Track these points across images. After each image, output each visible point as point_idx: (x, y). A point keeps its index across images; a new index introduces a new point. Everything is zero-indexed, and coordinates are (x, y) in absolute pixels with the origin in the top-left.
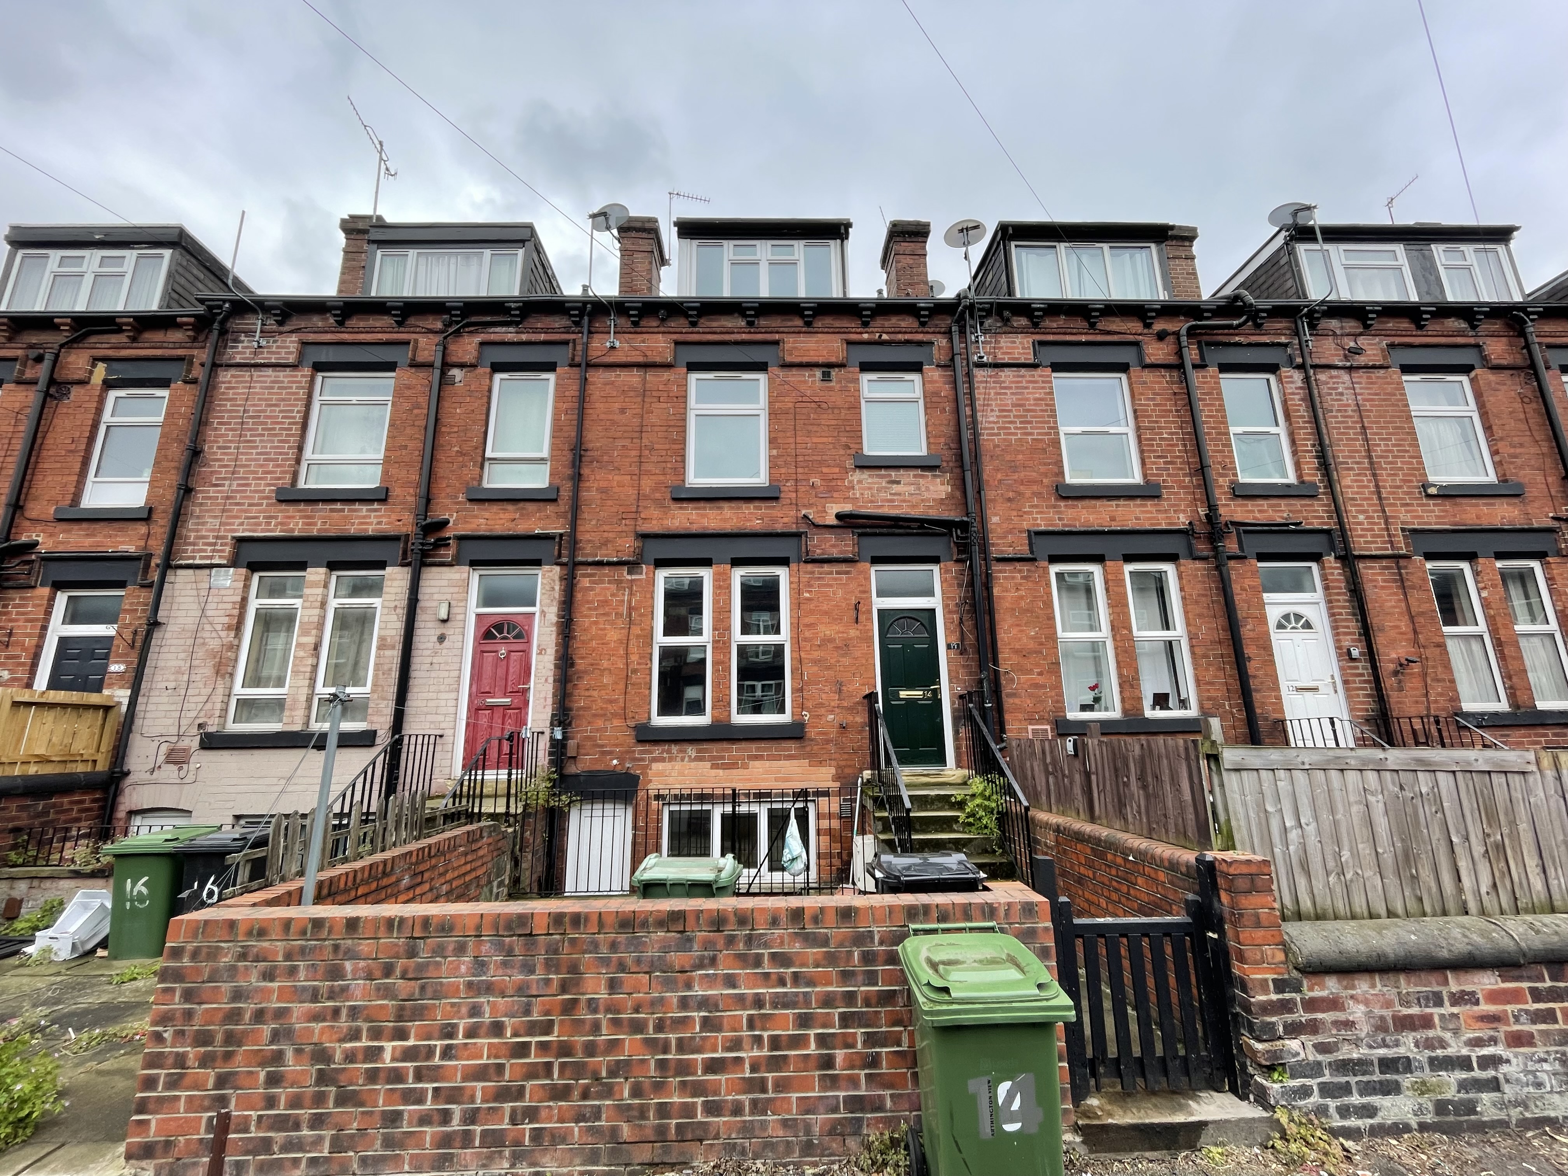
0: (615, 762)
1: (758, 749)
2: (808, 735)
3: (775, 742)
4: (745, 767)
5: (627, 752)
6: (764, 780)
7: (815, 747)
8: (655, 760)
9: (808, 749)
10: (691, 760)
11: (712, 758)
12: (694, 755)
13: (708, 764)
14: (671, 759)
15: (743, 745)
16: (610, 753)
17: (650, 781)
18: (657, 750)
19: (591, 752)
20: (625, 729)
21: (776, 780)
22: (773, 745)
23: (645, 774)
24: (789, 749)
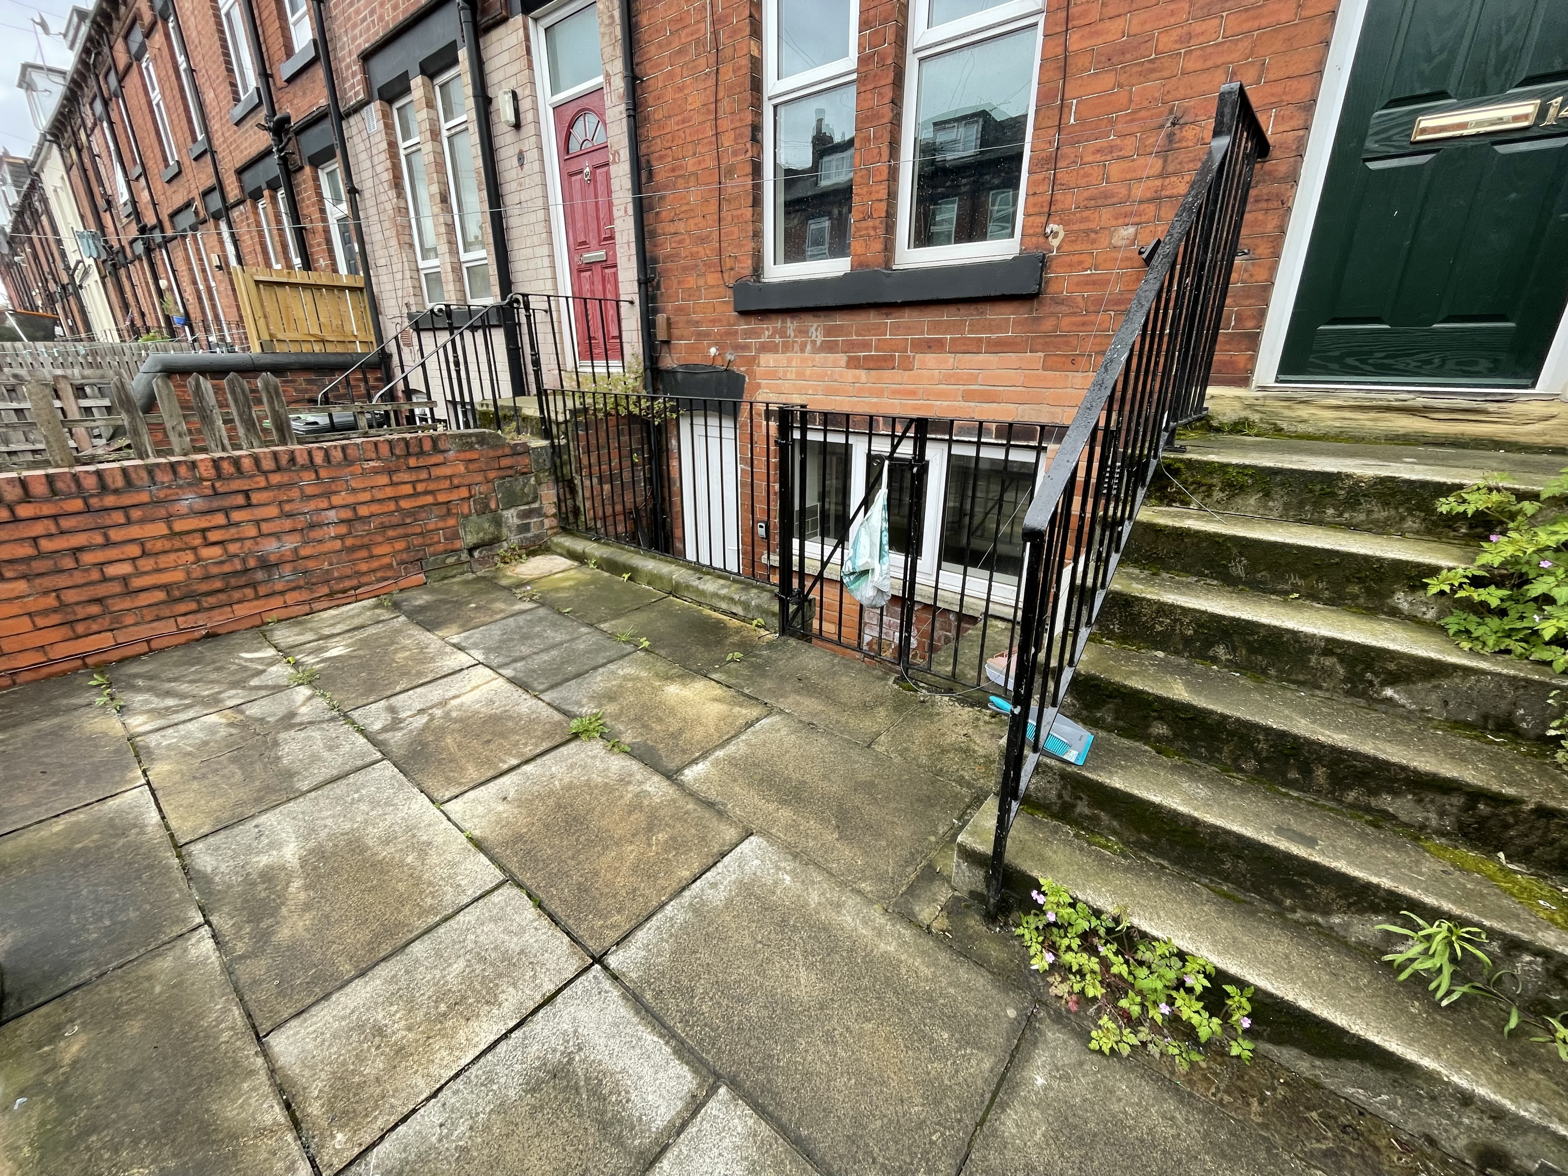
0: (713, 351)
1: (935, 327)
2: (1053, 288)
3: (973, 309)
4: (906, 365)
5: (728, 334)
6: (941, 396)
7: (1066, 322)
8: (764, 348)
9: (1048, 325)
10: (817, 350)
11: (851, 346)
12: (819, 340)
13: (842, 358)
14: (787, 347)
15: (908, 317)
16: (707, 335)
17: (759, 386)
18: (767, 329)
19: (685, 333)
20: (722, 290)
21: (968, 396)
22: (966, 316)
23: (751, 373)
24: (1002, 326)
